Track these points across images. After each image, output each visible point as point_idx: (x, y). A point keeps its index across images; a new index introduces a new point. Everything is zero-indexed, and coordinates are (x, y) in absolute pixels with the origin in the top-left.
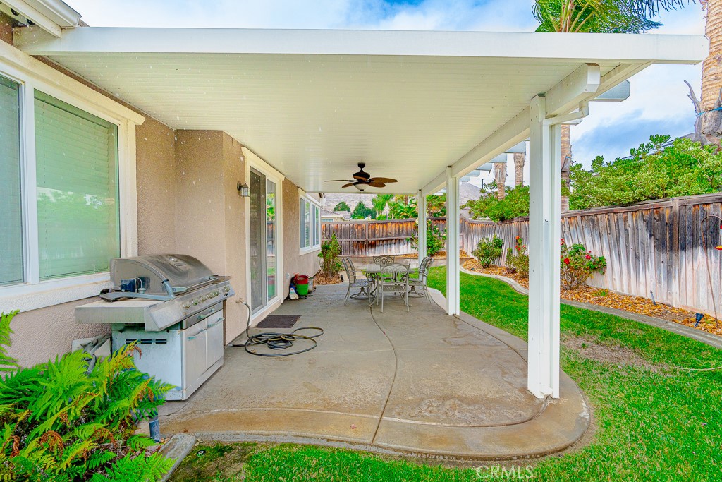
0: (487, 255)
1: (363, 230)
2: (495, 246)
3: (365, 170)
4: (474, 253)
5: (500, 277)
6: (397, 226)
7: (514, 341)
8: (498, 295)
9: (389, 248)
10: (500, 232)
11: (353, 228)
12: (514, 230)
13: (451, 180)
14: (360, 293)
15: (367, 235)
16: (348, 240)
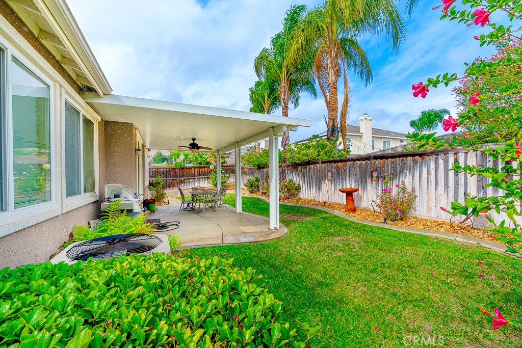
0: (252, 186)
1: (176, 172)
2: (256, 181)
3: (195, 142)
4: (245, 185)
5: (258, 196)
6: (199, 170)
7: (265, 218)
8: (258, 204)
9: (193, 184)
10: (257, 175)
11: (169, 171)
12: (265, 172)
13: (237, 149)
14: (187, 208)
15: (178, 175)
16: (166, 179)
